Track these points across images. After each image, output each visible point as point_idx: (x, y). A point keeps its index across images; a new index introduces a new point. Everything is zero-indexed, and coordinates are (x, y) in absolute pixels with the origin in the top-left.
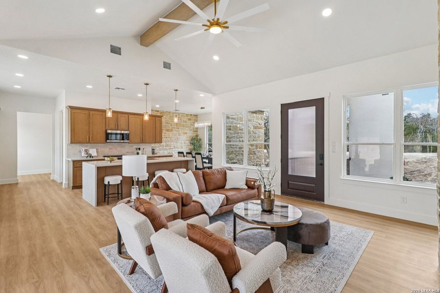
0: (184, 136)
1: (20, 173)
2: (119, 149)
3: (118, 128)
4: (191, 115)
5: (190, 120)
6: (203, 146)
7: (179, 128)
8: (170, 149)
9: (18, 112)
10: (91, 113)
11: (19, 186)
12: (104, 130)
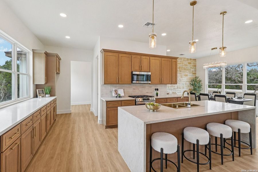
0: (185, 78)
1: (72, 103)
2: (140, 89)
3: (141, 70)
4: (191, 59)
5: (190, 63)
6: (202, 87)
7: (181, 71)
8: (174, 89)
9: (71, 61)
10: (121, 55)
11: (72, 116)
12: (130, 71)
